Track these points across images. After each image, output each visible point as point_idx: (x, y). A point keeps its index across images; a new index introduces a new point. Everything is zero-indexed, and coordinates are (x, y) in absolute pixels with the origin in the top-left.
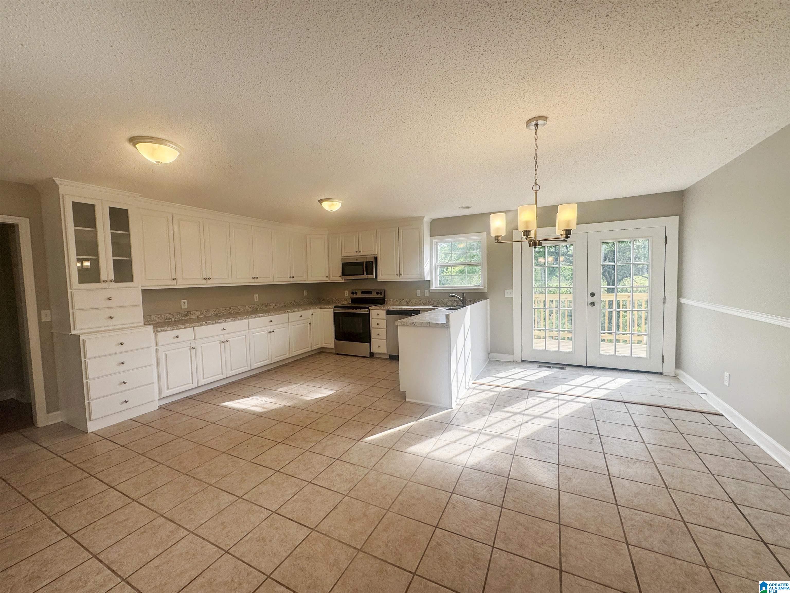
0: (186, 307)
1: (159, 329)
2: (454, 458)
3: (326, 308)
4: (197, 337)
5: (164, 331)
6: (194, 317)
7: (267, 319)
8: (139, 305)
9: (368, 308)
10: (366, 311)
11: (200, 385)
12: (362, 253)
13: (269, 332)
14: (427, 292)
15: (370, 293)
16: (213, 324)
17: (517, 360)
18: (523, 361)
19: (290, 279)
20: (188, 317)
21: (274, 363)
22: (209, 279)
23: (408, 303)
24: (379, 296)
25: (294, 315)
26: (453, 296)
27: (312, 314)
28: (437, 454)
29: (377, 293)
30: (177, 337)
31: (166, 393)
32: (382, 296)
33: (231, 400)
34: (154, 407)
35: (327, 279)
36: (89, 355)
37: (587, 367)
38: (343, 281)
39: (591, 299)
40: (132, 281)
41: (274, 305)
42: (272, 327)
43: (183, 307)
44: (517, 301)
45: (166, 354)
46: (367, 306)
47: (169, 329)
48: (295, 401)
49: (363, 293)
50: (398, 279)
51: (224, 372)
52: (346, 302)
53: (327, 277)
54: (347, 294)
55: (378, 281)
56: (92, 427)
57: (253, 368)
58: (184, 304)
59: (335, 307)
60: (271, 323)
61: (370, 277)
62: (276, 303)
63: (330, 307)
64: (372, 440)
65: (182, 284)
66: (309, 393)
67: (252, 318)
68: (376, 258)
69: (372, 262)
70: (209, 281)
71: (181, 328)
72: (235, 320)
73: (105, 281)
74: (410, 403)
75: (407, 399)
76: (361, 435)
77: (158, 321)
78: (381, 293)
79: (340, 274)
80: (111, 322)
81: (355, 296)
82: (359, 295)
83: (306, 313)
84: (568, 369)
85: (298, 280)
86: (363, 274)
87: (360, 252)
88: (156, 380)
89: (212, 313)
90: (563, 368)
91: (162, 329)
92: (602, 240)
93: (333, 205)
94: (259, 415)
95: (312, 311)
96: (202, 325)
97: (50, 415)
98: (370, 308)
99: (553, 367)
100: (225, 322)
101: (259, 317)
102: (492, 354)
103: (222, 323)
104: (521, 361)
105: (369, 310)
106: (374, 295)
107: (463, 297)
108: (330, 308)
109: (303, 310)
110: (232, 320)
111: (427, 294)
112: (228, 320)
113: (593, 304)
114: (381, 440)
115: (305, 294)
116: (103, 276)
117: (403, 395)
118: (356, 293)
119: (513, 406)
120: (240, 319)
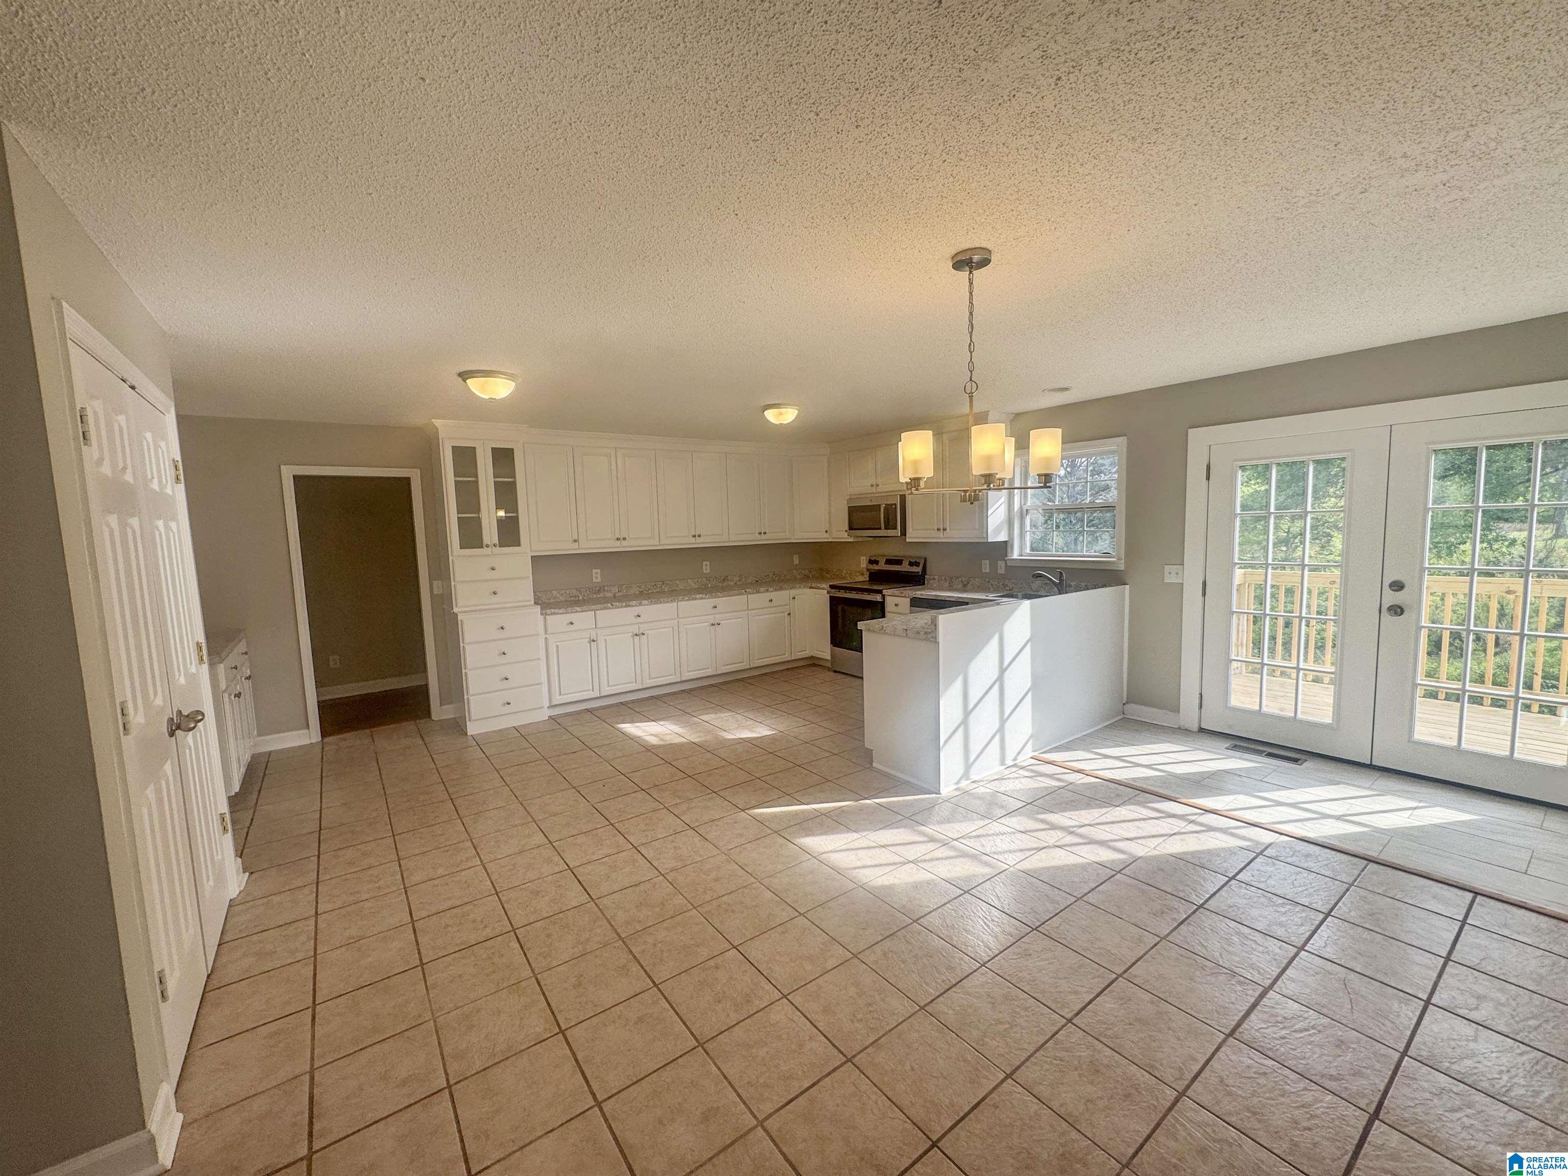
0: (599, 580)
1: (549, 611)
2: (857, 871)
3: (818, 588)
4: (598, 626)
5: (555, 614)
6: (609, 595)
7: (711, 602)
8: (528, 577)
9: (880, 592)
10: (878, 598)
11: (603, 694)
12: (880, 489)
13: (713, 625)
14: (1001, 564)
15: (899, 562)
16: (622, 607)
17: (1187, 726)
18: (1202, 730)
19: (759, 536)
20: (601, 595)
21: (723, 674)
22: (624, 539)
23: (965, 586)
24: (915, 569)
25: (758, 599)
26: (1041, 576)
27: (794, 598)
28: (836, 858)
29: (911, 564)
30: (572, 623)
31: (558, 699)
32: (919, 569)
33: (632, 722)
34: (544, 715)
35: (827, 535)
36: (467, 640)
37: (1371, 767)
38: (851, 540)
39: (1391, 598)
40: (519, 545)
41: (737, 579)
42: (717, 616)
43: (594, 580)
44: (1192, 593)
45: (557, 647)
46: (880, 588)
47: (561, 611)
48: (709, 738)
49: (889, 562)
50: (941, 538)
51: (639, 679)
52: (861, 579)
53: (826, 532)
54: (863, 563)
55: (908, 540)
56: (472, 729)
57: (684, 679)
58: (597, 576)
59: (832, 587)
60: (716, 611)
61: (890, 533)
62: (740, 576)
63: (824, 586)
64: (762, 814)
65: (587, 547)
66: (737, 728)
67: (683, 600)
68: (903, 498)
69: (895, 505)
70: (624, 543)
71: (577, 612)
72: (656, 603)
73: (487, 546)
74: (879, 771)
75: (874, 765)
76: (754, 803)
77: (562, 599)
78: (917, 564)
79: (847, 528)
80: (495, 599)
81: (876, 567)
82: (882, 566)
83: (782, 596)
84: (1309, 765)
85: (773, 537)
86: (880, 529)
87: (877, 485)
88: (544, 679)
89: (635, 590)
90: (1296, 761)
91: (553, 611)
92: (1434, 443)
93: (781, 414)
94: (649, 749)
95: (793, 592)
96: (605, 608)
97: (444, 707)
98: (885, 592)
99: (1270, 755)
100: (640, 604)
101: (696, 599)
102: (1132, 707)
103: (636, 605)
104: (1197, 730)
105: (884, 596)
106: (905, 567)
107: (1061, 580)
108: (823, 589)
109: (776, 590)
110: (651, 603)
111: (1001, 571)
112: (644, 602)
113: (1397, 610)
114: (774, 816)
115: (796, 561)
116: (486, 540)
117: (868, 755)
118: (876, 562)
119: (1066, 814)
120: (664, 602)
